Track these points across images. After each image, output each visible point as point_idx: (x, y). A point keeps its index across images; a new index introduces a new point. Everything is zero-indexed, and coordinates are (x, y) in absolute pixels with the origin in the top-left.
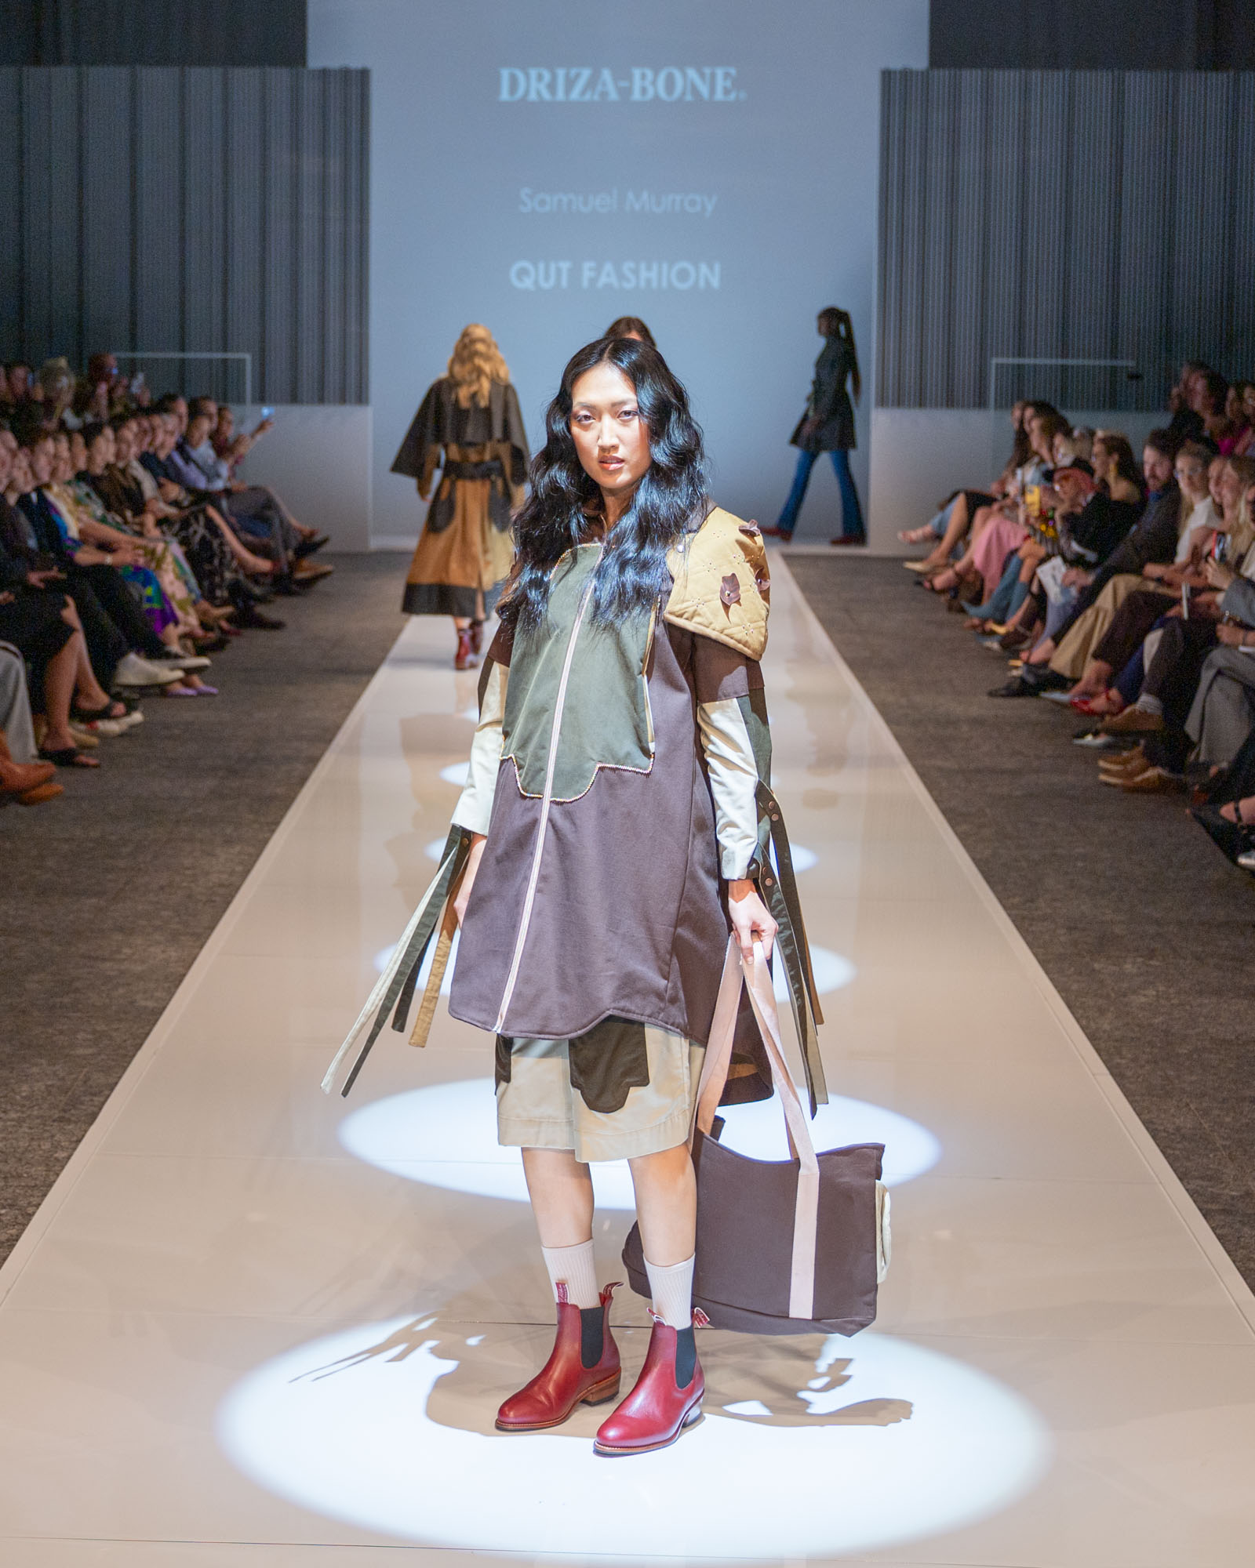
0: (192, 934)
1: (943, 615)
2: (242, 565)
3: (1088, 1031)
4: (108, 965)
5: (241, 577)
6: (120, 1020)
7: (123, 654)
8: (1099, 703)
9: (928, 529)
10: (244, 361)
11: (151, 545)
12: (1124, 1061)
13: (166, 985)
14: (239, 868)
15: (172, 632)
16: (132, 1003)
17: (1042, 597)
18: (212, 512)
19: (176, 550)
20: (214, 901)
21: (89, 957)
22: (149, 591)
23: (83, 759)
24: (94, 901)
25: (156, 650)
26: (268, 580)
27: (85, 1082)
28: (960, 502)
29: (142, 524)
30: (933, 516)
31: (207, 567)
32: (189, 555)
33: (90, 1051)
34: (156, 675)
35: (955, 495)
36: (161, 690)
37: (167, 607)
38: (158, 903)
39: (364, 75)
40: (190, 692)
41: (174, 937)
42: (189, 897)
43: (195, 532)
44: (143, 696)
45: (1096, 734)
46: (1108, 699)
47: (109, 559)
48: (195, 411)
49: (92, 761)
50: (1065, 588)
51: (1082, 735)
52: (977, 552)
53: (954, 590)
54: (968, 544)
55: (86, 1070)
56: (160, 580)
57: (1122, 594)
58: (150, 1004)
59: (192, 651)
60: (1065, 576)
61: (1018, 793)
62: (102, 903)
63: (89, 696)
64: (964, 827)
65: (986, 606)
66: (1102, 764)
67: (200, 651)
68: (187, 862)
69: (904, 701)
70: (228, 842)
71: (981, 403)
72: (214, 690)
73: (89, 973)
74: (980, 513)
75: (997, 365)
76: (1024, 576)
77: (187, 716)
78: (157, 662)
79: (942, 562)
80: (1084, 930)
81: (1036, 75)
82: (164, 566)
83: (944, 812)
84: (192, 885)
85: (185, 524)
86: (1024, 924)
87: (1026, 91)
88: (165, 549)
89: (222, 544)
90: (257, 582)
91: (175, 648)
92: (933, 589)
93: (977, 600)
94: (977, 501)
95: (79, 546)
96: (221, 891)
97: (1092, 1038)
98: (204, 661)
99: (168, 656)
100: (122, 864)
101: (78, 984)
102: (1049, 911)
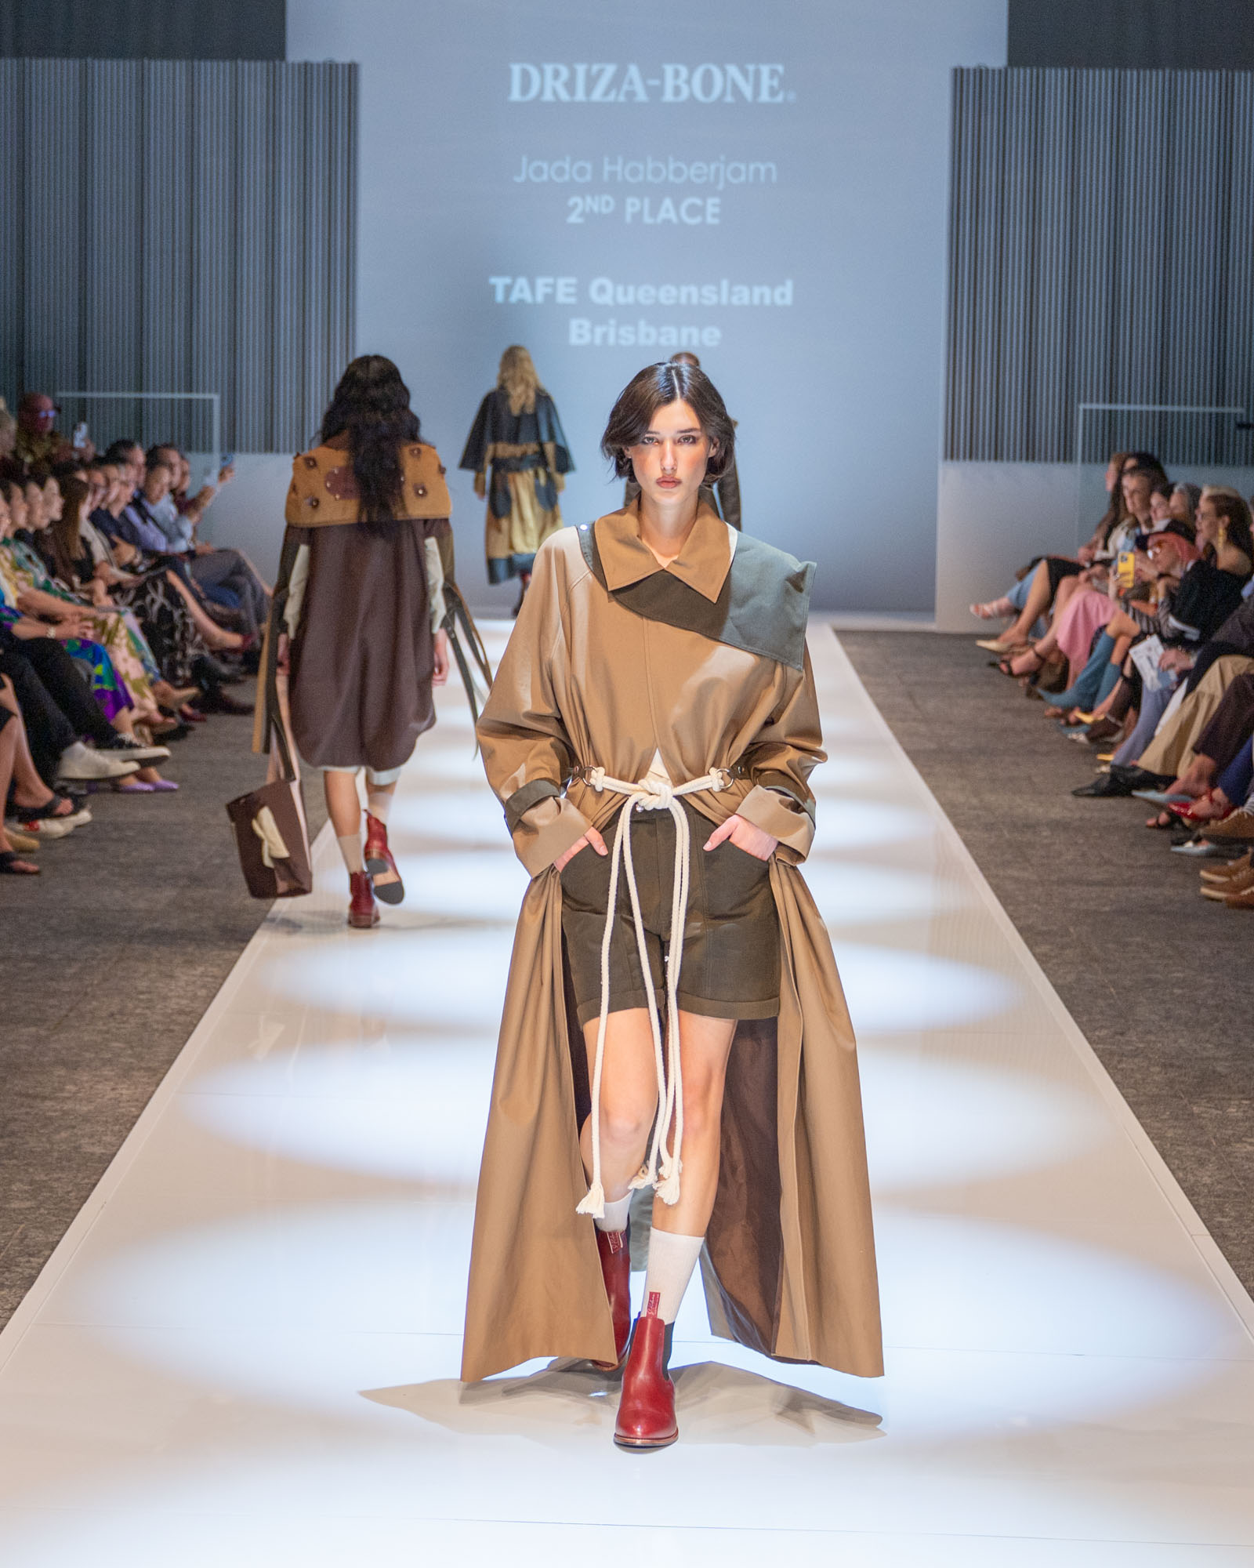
0: (148, 1069)
1: (1021, 701)
2: (208, 639)
3: (1186, 1185)
4: (49, 1104)
5: (206, 654)
6: (62, 1169)
7: (69, 743)
8: (1201, 806)
9: (1004, 602)
10: (211, 401)
11: (101, 616)
12: (1225, 1220)
13: (117, 1128)
14: (202, 993)
15: (126, 718)
16: (77, 1148)
17: (1135, 681)
18: (173, 578)
19: (131, 621)
20: (172, 1031)
21: (27, 1096)
22: (99, 670)
23: (21, 864)
24: (33, 1029)
25: (106, 738)
26: (240, 657)
27: (22, 1241)
28: (1042, 569)
29: (91, 592)
30: (1009, 588)
31: (167, 641)
32: (145, 628)
33: (28, 1204)
34: (107, 767)
35: (1035, 562)
36: (113, 785)
37: (120, 689)
38: (107, 1032)
39: (352, 69)
40: (147, 787)
41: (126, 1073)
42: (144, 1024)
43: (153, 601)
44: (91, 791)
45: (1197, 841)
46: (1212, 800)
47: (52, 632)
48: (154, 460)
49: (32, 867)
50: (1162, 671)
51: (1180, 843)
52: (1060, 630)
53: (1033, 675)
54: (1050, 620)
55: (22, 1226)
56: (111, 656)
57: (1230, 678)
58: (98, 1150)
59: (150, 740)
60: (1163, 658)
61: (1107, 909)
62: (43, 1033)
63: (29, 792)
64: (1044, 948)
65: (1070, 692)
66: (1203, 874)
67: (159, 740)
68: (142, 985)
69: (975, 801)
70: (190, 963)
71: (1066, 455)
72: (175, 786)
73: (27, 1113)
74: (1065, 583)
75: (1085, 411)
76: (1116, 658)
77: (143, 815)
78: (106, 752)
79: (1021, 640)
80: (1180, 1067)
81: (1131, 75)
82: (117, 641)
83: (1021, 930)
84: (147, 1011)
85: (141, 592)
86: (1110, 1060)
87: (1119, 94)
88: (118, 621)
89: (183, 615)
90: (224, 660)
91: (129, 736)
92: (1011, 673)
93: (1059, 686)
94: (1061, 570)
95: (18, 617)
96: (182, 1019)
97: (1190, 1192)
98: (163, 751)
99: (121, 745)
100: (65, 987)
101: (13, 1127)
102: (1141, 1045)
